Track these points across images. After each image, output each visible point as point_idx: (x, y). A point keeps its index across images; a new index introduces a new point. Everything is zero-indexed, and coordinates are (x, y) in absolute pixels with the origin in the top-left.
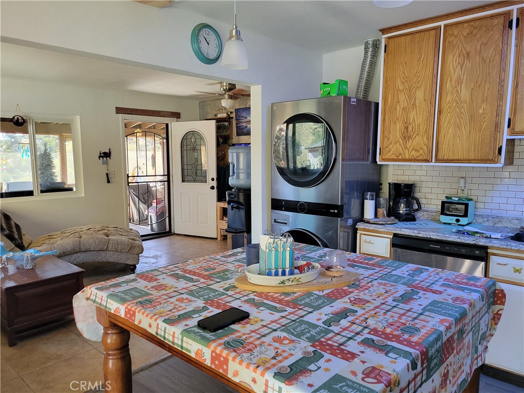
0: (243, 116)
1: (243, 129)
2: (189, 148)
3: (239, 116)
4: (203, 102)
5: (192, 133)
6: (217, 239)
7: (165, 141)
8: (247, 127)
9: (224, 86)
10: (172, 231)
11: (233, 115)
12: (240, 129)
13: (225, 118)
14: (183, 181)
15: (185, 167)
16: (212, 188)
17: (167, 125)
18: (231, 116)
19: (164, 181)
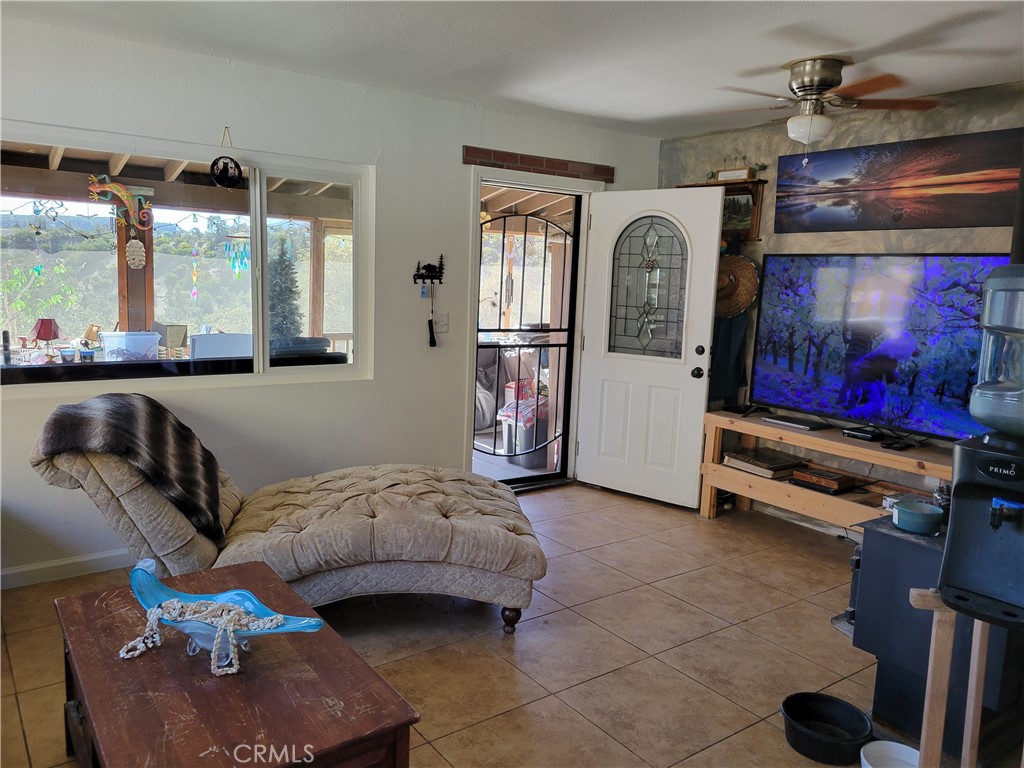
0: (803, 178)
1: (801, 212)
2: (637, 260)
3: (792, 178)
4: (675, 140)
5: (652, 221)
6: (698, 510)
7: (569, 241)
8: (813, 207)
9: (802, 74)
10: (570, 474)
11: (771, 175)
12: (790, 214)
13: (745, 182)
14: (612, 348)
15: (622, 312)
16: (697, 373)
17: (579, 199)
18: (762, 176)
19: (560, 346)
